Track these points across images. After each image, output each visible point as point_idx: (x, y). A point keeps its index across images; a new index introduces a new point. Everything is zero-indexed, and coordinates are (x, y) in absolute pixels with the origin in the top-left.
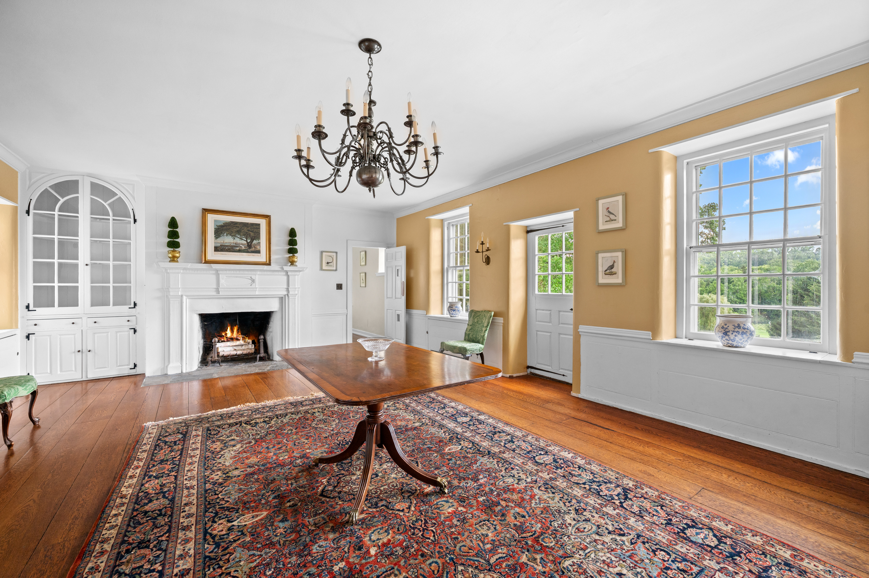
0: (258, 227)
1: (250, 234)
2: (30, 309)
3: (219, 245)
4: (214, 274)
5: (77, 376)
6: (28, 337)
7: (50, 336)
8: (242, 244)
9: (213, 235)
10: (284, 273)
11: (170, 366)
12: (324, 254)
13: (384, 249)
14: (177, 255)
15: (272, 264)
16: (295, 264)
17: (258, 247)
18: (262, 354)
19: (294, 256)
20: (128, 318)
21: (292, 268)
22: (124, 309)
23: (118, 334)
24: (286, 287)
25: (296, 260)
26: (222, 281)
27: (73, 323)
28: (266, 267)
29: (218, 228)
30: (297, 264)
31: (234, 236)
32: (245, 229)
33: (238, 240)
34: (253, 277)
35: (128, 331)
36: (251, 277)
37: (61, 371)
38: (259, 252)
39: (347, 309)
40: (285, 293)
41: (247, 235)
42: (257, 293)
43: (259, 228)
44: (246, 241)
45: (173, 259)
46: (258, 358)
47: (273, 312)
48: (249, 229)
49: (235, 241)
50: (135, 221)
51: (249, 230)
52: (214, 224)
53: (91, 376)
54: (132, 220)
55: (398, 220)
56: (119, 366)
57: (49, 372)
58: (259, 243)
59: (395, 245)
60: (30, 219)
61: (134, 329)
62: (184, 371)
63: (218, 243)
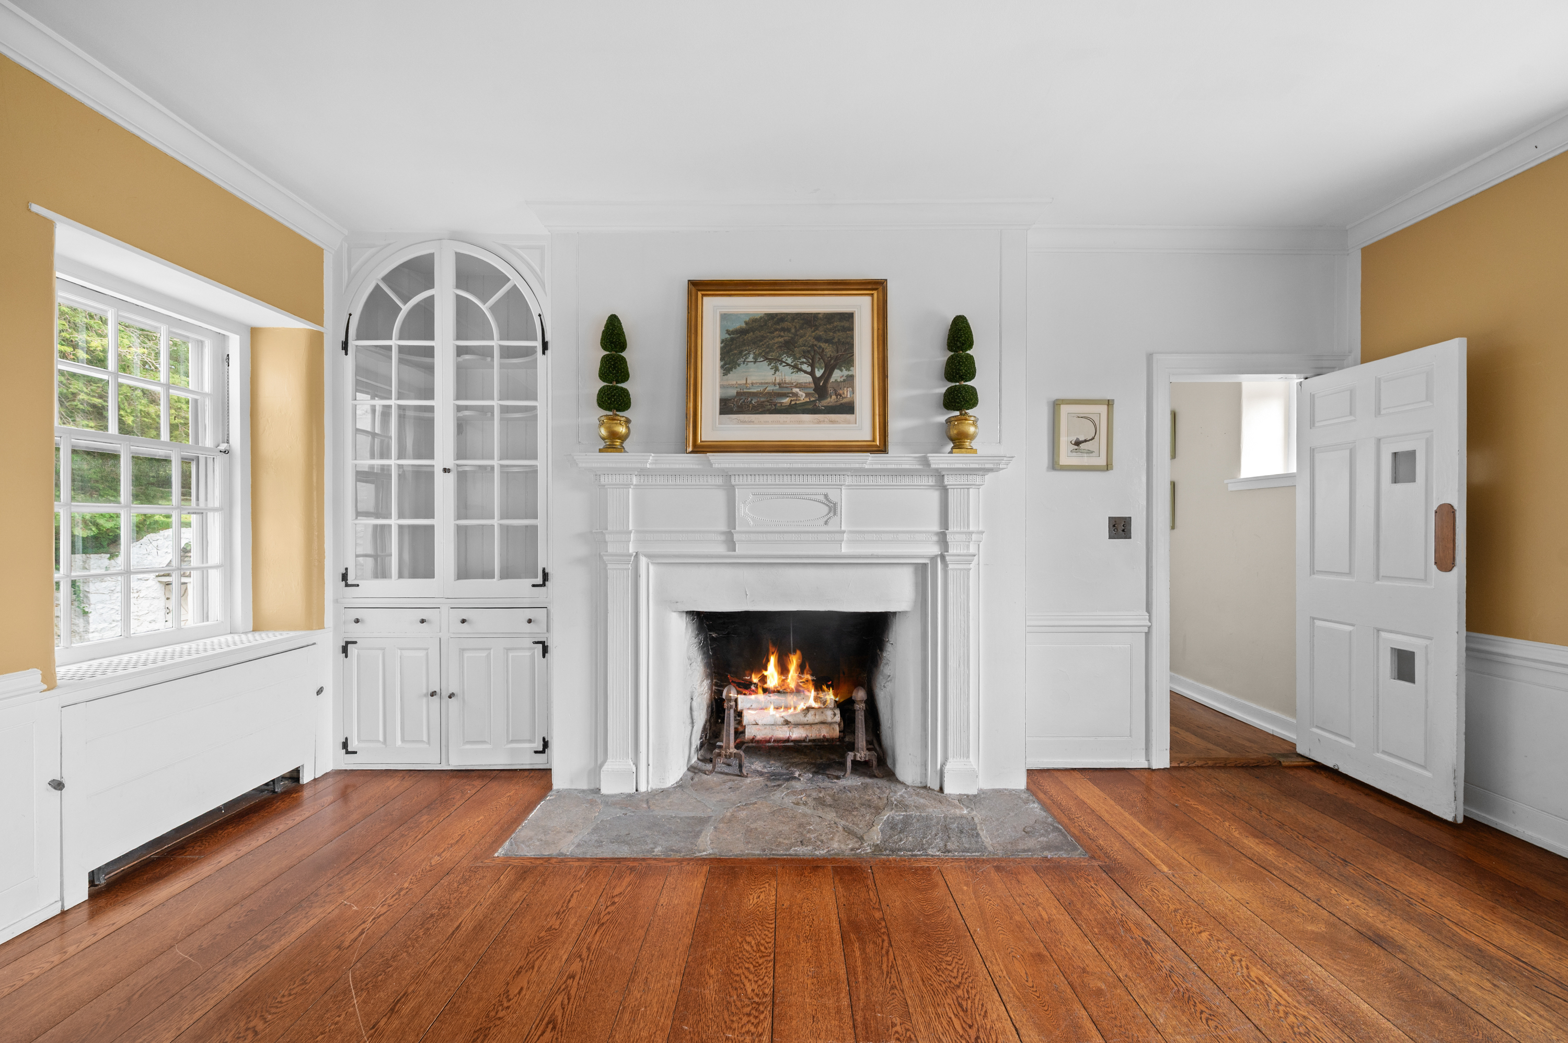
0: (846, 324)
1: (822, 353)
2: (349, 582)
3: (732, 392)
4: (719, 486)
5: (430, 760)
6: (345, 650)
7: (383, 649)
8: (800, 386)
9: (718, 363)
10: (931, 481)
11: (605, 768)
12: (1065, 410)
13: (1295, 380)
14: (622, 430)
15: (891, 448)
16: (967, 443)
17: (847, 393)
18: (862, 754)
19: (963, 418)
20: (529, 614)
21: (958, 460)
22: (522, 587)
23: (510, 655)
24: (936, 528)
25: (972, 430)
26: (743, 510)
27: (423, 621)
28: (870, 461)
29: (732, 339)
30: (975, 444)
31: (774, 362)
32: (809, 336)
33: (786, 375)
34: (833, 495)
35: (530, 649)
36: (826, 496)
37: (403, 740)
38: (848, 408)
39: (1149, 609)
40: (935, 550)
41: (813, 356)
42: (845, 549)
43: (851, 329)
44: (812, 374)
45: (614, 442)
46: (849, 764)
47: (894, 614)
48: (820, 332)
49: (778, 377)
50: (545, 346)
51: (818, 339)
52: (722, 327)
53: (455, 763)
54: (538, 344)
55: (1371, 254)
56: (513, 741)
57: (381, 739)
58: (851, 378)
59: (1357, 352)
60: (349, 362)
61: (543, 643)
62: (643, 788)
63: (731, 386)
